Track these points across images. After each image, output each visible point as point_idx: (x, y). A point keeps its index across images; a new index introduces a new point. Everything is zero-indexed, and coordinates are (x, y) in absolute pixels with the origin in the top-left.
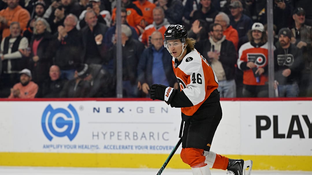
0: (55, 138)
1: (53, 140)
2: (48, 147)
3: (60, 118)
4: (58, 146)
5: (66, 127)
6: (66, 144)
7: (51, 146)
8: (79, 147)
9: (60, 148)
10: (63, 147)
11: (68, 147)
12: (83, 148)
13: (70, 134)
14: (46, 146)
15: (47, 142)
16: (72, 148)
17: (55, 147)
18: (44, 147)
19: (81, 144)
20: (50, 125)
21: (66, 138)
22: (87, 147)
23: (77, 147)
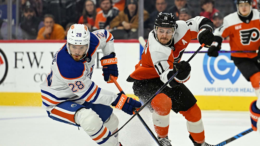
0: (216, 80)
1: (214, 83)
2: (209, 90)
3: (222, 61)
4: (219, 89)
5: (228, 70)
6: (228, 87)
7: (212, 89)
8: (241, 90)
9: (221, 91)
10: (225, 90)
11: (230, 90)
12: (245, 91)
13: (232, 76)
14: (207, 89)
15: (208, 84)
16: (234, 91)
17: (216, 90)
18: (205, 90)
19: (242, 87)
20: (212, 67)
21: (228, 81)
22: (249, 90)
23: (239, 90)
